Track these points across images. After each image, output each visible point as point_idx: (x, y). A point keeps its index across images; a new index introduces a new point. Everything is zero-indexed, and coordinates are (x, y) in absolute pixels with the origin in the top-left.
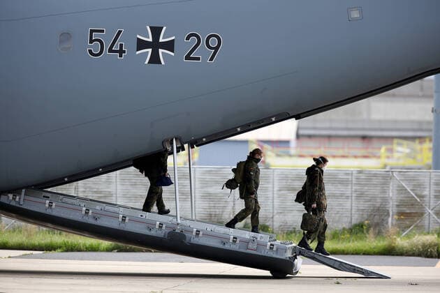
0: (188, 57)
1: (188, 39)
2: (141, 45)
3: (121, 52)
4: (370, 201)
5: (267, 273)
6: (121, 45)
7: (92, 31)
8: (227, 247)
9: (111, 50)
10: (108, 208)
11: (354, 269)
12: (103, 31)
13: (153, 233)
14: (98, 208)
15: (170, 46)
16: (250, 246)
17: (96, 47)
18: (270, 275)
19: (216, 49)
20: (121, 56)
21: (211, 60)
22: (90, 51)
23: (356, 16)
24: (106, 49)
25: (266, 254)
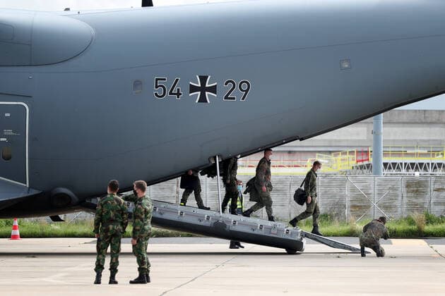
0: (226, 98)
1: (226, 84)
2: (193, 89)
3: (178, 94)
4: (331, 197)
5: (284, 250)
6: (178, 90)
7: (157, 80)
8: (256, 232)
9: (171, 93)
10: (169, 206)
11: (345, 247)
12: (165, 79)
13: (202, 223)
14: (163, 206)
15: (213, 89)
16: (272, 231)
17: (160, 91)
18: (285, 252)
19: (247, 91)
20: (178, 97)
21: (243, 99)
22: (156, 94)
23: (347, 66)
24: (168, 92)
25: (283, 237)
